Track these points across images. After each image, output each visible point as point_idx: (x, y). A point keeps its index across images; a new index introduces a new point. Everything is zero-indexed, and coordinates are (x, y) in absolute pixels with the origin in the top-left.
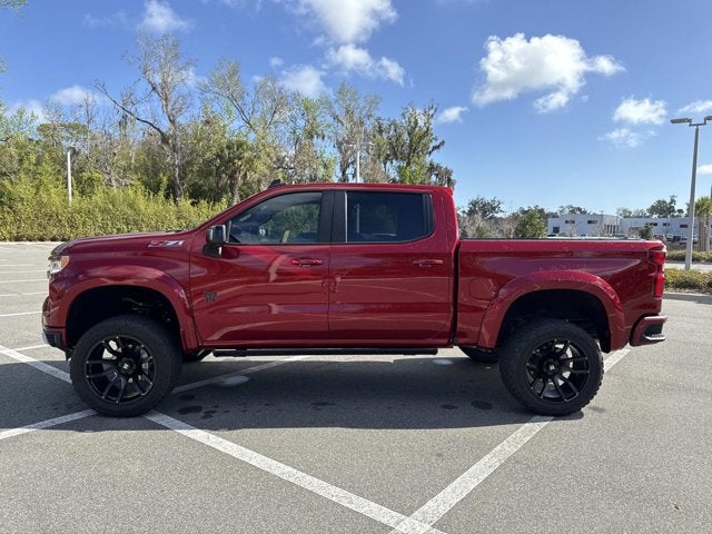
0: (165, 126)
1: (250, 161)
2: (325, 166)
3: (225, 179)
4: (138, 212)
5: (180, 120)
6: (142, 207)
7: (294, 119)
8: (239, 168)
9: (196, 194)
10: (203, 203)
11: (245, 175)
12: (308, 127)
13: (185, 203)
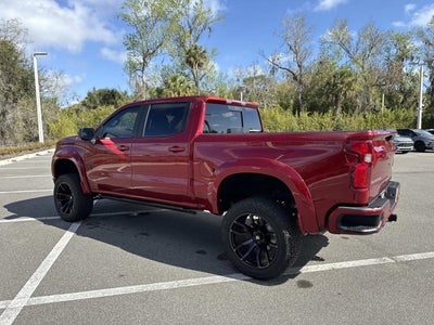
0: (295, 69)
1: (349, 84)
2: (413, 80)
3: (332, 98)
4: (276, 122)
5: (305, 64)
6: (279, 119)
7: (388, 50)
8: (341, 90)
9: (312, 109)
10: (316, 114)
11: (345, 93)
12: (399, 53)
13: (304, 115)
